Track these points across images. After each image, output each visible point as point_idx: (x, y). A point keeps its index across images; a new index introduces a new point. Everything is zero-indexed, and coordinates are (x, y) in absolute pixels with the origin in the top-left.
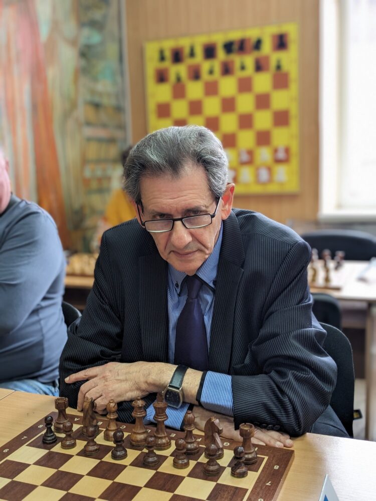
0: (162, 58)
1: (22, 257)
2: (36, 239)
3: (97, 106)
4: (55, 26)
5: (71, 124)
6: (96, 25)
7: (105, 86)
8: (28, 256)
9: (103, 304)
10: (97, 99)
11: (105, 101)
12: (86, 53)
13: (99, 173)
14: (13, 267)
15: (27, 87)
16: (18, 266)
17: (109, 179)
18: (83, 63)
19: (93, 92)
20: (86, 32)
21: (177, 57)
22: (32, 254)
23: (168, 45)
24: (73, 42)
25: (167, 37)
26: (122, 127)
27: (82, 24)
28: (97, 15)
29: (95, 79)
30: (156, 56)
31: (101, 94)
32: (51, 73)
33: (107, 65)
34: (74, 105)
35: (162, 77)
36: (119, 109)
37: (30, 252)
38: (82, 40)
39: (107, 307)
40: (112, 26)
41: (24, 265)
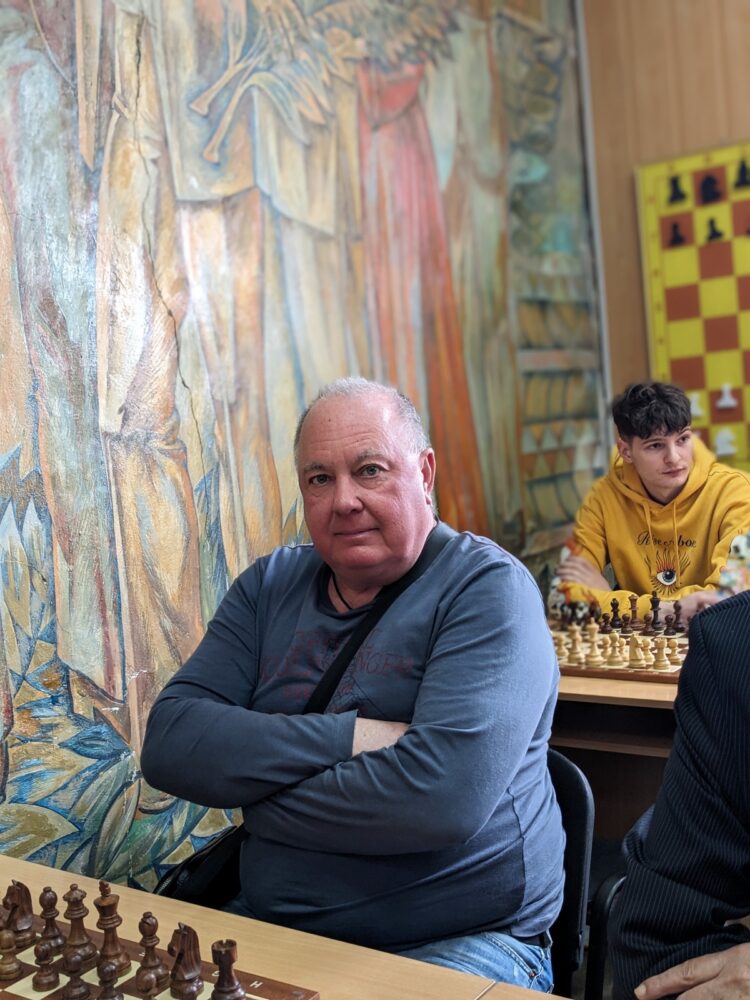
0: (677, 195)
1: (482, 669)
2: (508, 624)
3: (543, 305)
4: (463, 154)
5: (495, 348)
6: (536, 144)
7: (556, 264)
8: (494, 666)
9: (708, 792)
10: (542, 294)
11: (558, 295)
12: (520, 203)
13: (550, 443)
14: (468, 692)
15: (414, 284)
16: (476, 690)
17: (570, 451)
18: (515, 222)
19: (534, 279)
20: (519, 159)
21: (710, 189)
22: (502, 660)
23: (688, 167)
24: (495, 185)
25: (685, 153)
26: (592, 345)
27: (511, 146)
28: (539, 124)
29: (540, 254)
30: (664, 192)
31: (549, 282)
32: (457, 250)
33: (560, 221)
34: (500, 310)
35: (676, 235)
36: (585, 308)
37: (497, 656)
38: (513, 179)
39: (718, 801)
40: (567, 142)
41: (488, 686)
